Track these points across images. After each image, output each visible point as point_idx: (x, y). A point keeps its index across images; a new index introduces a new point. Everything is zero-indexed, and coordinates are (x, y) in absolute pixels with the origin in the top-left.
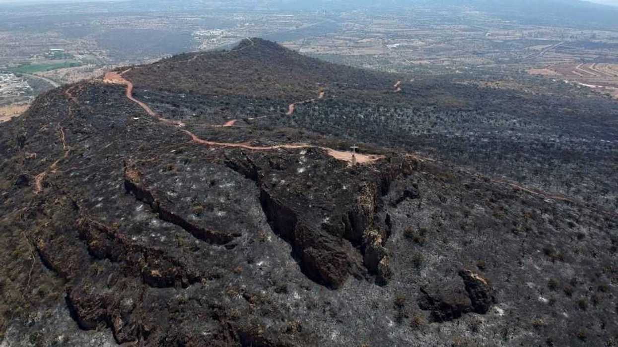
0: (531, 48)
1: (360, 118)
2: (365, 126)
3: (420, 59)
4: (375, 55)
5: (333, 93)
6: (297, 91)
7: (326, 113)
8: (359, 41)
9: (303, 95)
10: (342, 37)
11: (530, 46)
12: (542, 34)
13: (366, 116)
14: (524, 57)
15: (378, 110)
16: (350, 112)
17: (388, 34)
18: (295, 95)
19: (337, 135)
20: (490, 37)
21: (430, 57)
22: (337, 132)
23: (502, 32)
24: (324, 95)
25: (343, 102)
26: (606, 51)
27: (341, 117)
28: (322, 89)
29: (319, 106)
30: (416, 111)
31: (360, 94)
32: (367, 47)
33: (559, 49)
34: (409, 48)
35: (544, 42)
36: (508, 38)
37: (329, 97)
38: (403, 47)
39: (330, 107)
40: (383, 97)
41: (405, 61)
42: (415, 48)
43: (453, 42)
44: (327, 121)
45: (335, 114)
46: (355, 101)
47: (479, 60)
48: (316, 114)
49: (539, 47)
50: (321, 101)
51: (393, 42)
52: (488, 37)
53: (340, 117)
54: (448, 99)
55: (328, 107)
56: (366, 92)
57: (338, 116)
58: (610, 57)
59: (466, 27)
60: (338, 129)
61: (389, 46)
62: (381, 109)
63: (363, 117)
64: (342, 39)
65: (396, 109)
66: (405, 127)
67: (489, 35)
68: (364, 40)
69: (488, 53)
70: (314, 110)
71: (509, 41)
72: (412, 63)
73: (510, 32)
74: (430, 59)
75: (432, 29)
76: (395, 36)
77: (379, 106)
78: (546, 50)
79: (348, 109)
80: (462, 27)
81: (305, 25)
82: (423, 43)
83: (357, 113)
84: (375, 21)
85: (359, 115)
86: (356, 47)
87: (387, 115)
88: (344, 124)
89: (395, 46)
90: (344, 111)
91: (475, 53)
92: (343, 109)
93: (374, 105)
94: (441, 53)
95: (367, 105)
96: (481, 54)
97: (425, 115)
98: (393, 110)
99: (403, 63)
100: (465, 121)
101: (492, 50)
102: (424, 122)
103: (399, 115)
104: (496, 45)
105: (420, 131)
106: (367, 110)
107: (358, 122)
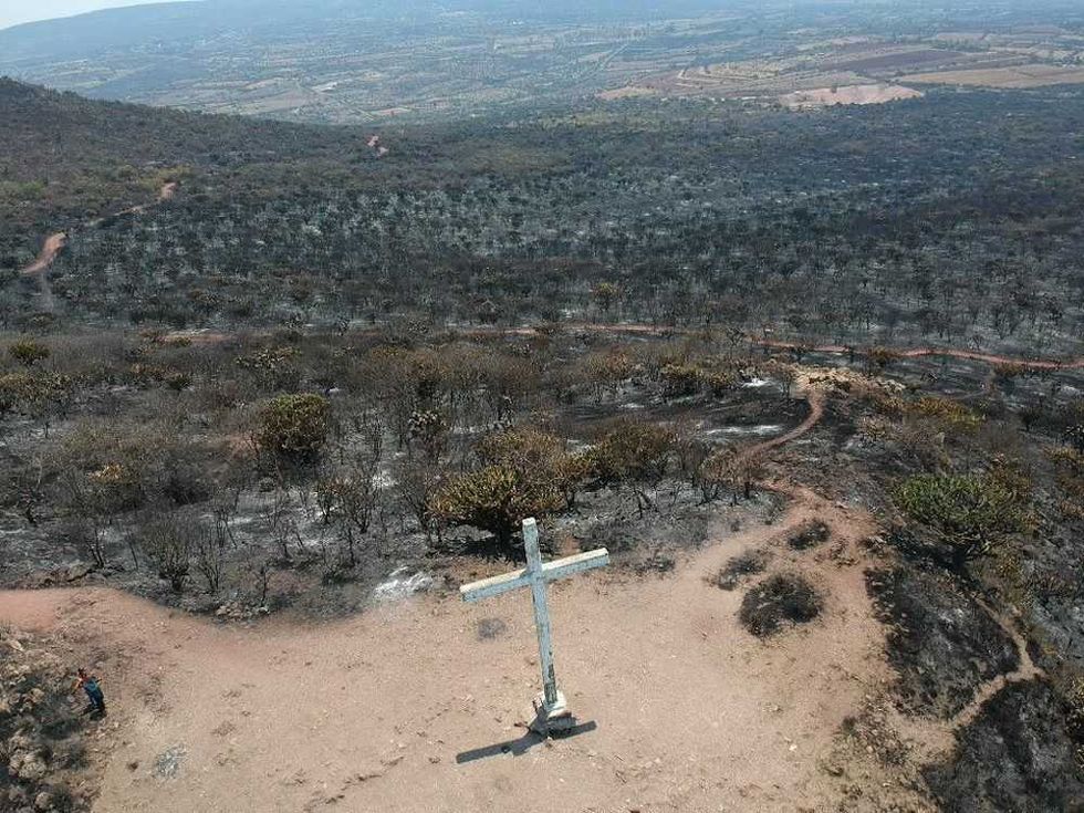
0: (580, 60)
1: (311, 237)
2: (338, 257)
3: (389, 107)
4: (291, 109)
5: (204, 181)
6: (79, 192)
7: (189, 240)
8: (251, 87)
9: (102, 199)
10: (210, 84)
11: (580, 56)
12: (587, 35)
13: (326, 227)
14: (575, 76)
15: (356, 205)
16: (273, 223)
17: (308, 67)
18: (70, 202)
19: (243, 313)
20: (502, 51)
21: (405, 100)
22: (243, 301)
23: (521, 40)
24: (175, 190)
25: (242, 199)
26: (704, 48)
27: (247, 244)
28: (165, 173)
29: (161, 223)
30: (454, 192)
31: (288, 172)
32: (270, 96)
33: (627, 56)
34: (359, 87)
35: (598, 48)
36: (534, 48)
37: (194, 191)
38: (348, 86)
39: (203, 218)
40: (354, 171)
41: (359, 113)
42: (371, 87)
43: (441, 66)
44: (198, 264)
45: (225, 237)
46: (278, 190)
47: (500, 94)
48: (151, 248)
49: (594, 57)
50: (167, 206)
51: (323, 80)
52: (499, 52)
53: (241, 244)
54: (507, 156)
55: (195, 221)
56: (301, 164)
57: (235, 241)
58: (715, 55)
59: (452, 38)
60: (245, 285)
61: (319, 89)
62: (363, 200)
63: (317, 232)
64: (209, 88)
65: (401, 195)
66: (452, 236)
67: (499, 48)
68: (262, 84)
69: (509, 79)
70: (144, 237)
71: (537, 53)
72: (375, 116)
73: (535, 38)
74: (410, 103)
75: (390, 48)
76: (323, 69)
77: (352, 195)
78: (606, 60)
79: (262, 216)
80: (446, 39)
81: (121, 73)
82: (386, 75)
83: (295, 223)
84: (273, 48)
85: (304, 227)
86: (246, 100)
87: (387, 214)
88: (263, 262)
89: (329, 86)
90: (251, 223)
91: (487, 81)
92: (248, 217)
93: (340, 195)
94: (426, 89)
95: (319, 197)
96: (500, 83)
97: (483, 200)
98: (394, 199)
99: (358, 117)
100: (579, 197)
101: (516, 73)
102: (486, 216)
103: (417, 208)
104: (519, 64)
105: (496, 243)
106: (323, 210)
107: (307, 249)
